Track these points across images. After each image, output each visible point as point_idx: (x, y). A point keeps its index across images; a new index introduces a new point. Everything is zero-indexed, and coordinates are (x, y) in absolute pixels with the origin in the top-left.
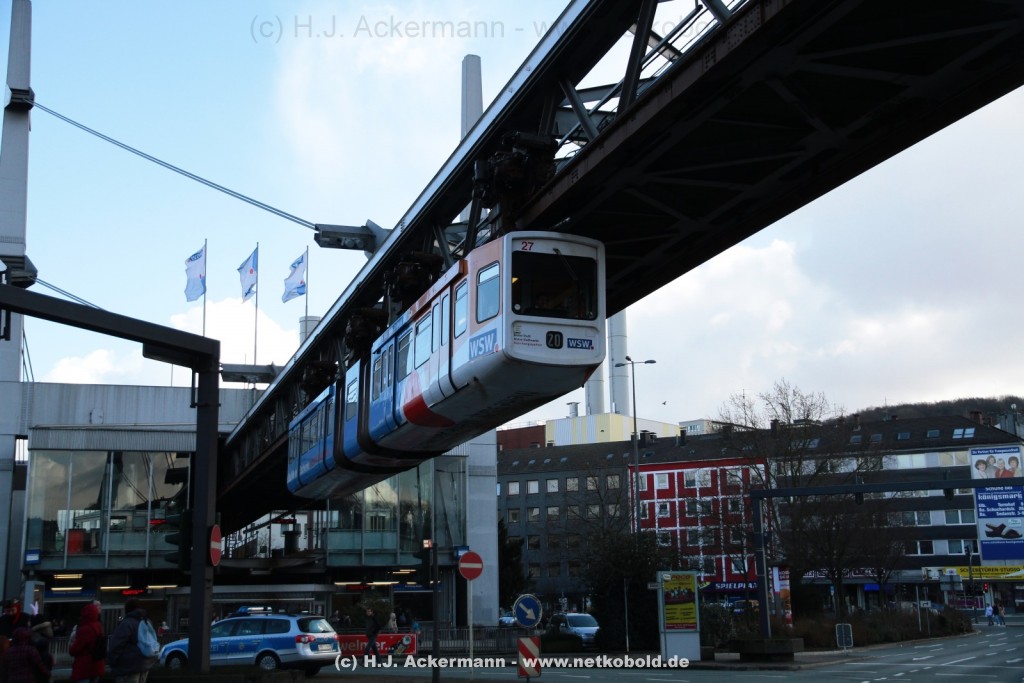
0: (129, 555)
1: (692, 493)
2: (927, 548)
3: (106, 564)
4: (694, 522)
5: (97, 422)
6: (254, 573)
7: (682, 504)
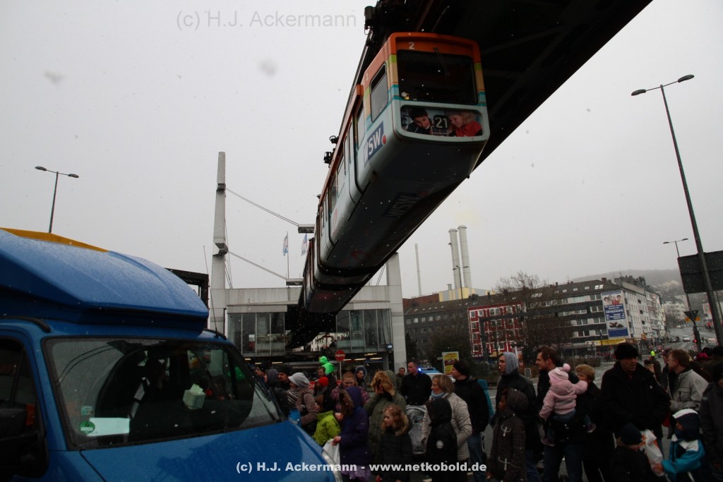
0: (264, 351)
1: (493, 317)
2: (587, 333)
3: (256, 355)
5: (251, 302)
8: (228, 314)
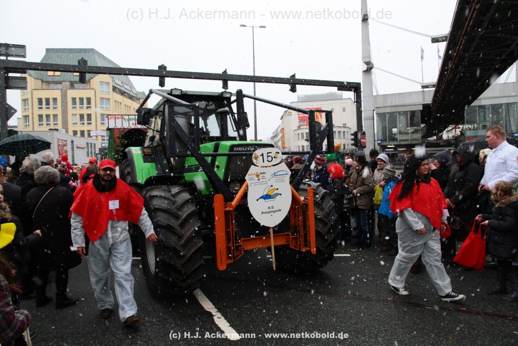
0: (405, 140)
3: (398, 143)
5: (394, 104)
6: (441, 144)
8: (376, 114)
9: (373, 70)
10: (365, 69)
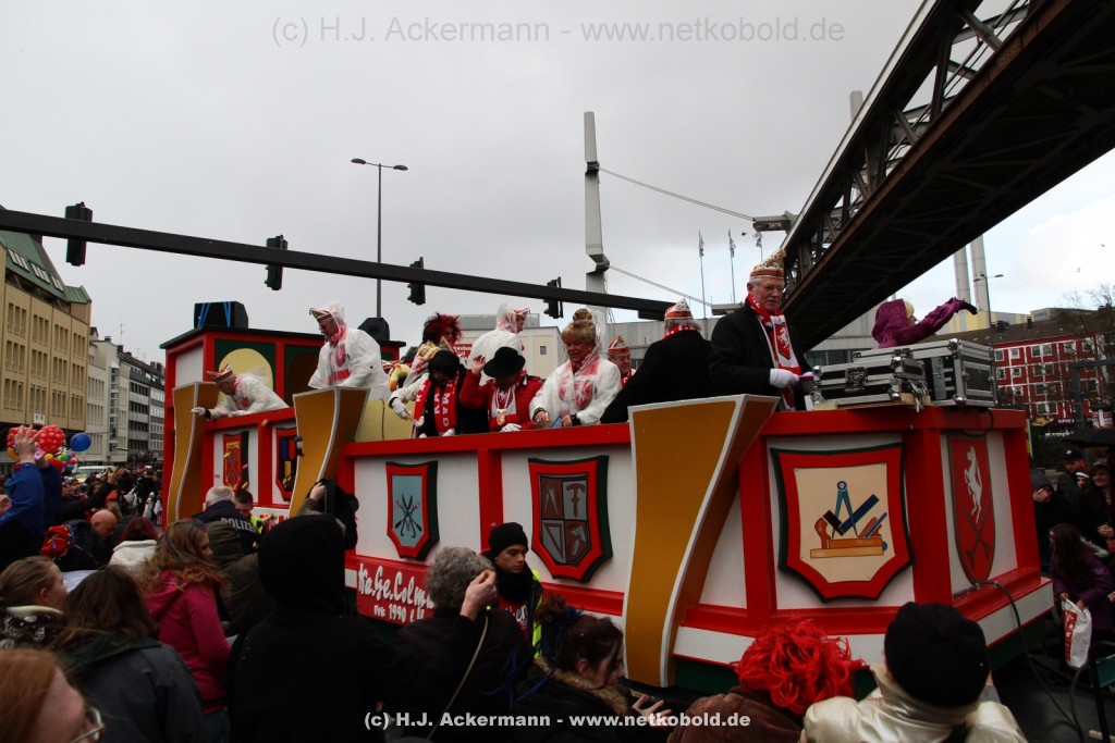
1: (1039, 360)
4: (1040, 379)
7: (1030, 368)
9: (608, 274)
10: (594, 270)
